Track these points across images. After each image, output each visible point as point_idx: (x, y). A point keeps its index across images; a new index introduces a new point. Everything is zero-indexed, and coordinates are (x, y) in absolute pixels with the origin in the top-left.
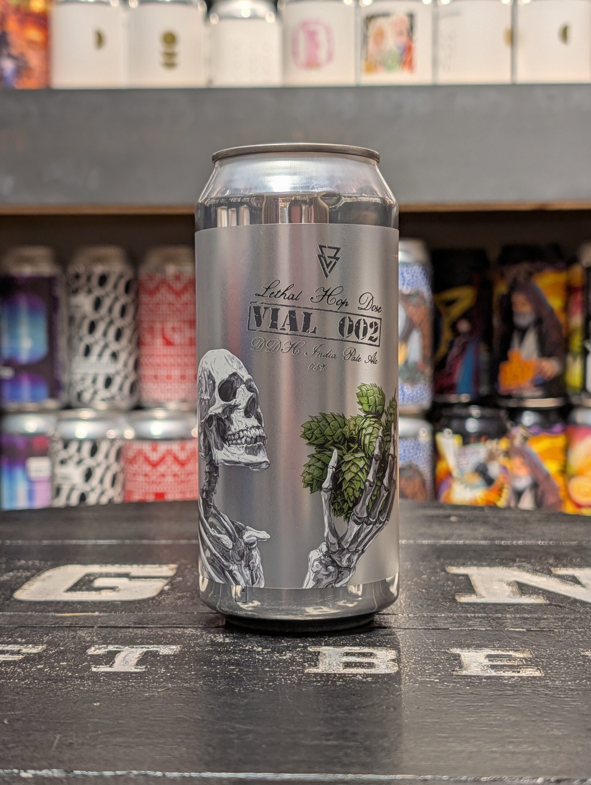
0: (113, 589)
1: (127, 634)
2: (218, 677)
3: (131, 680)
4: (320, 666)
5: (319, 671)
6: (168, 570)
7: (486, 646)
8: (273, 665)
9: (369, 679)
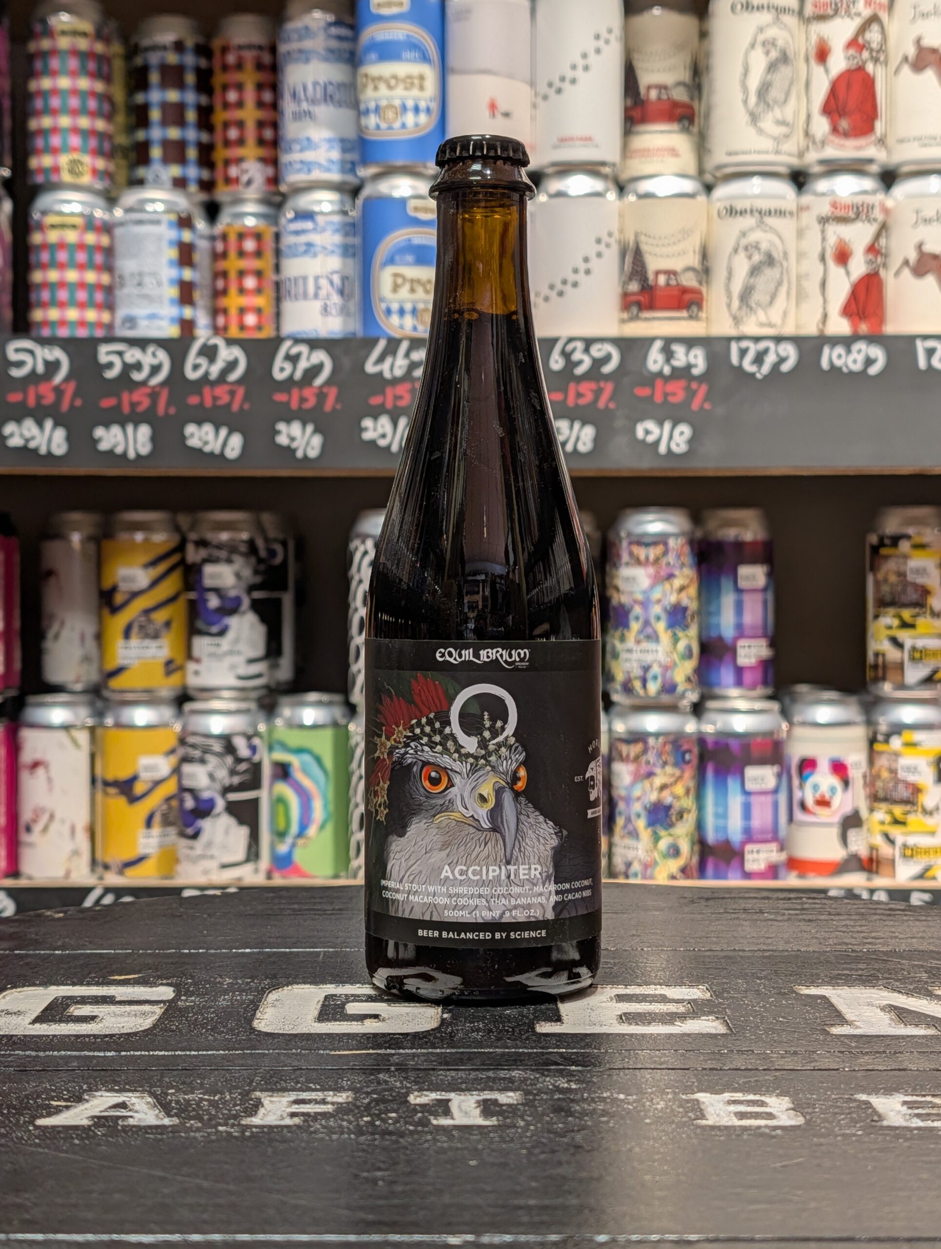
0: (376, 1016)
1: (442, 1077)
4: (708, 1115)
5: (710, 1122)
7: (897, 1091)
8: (651, 1116)
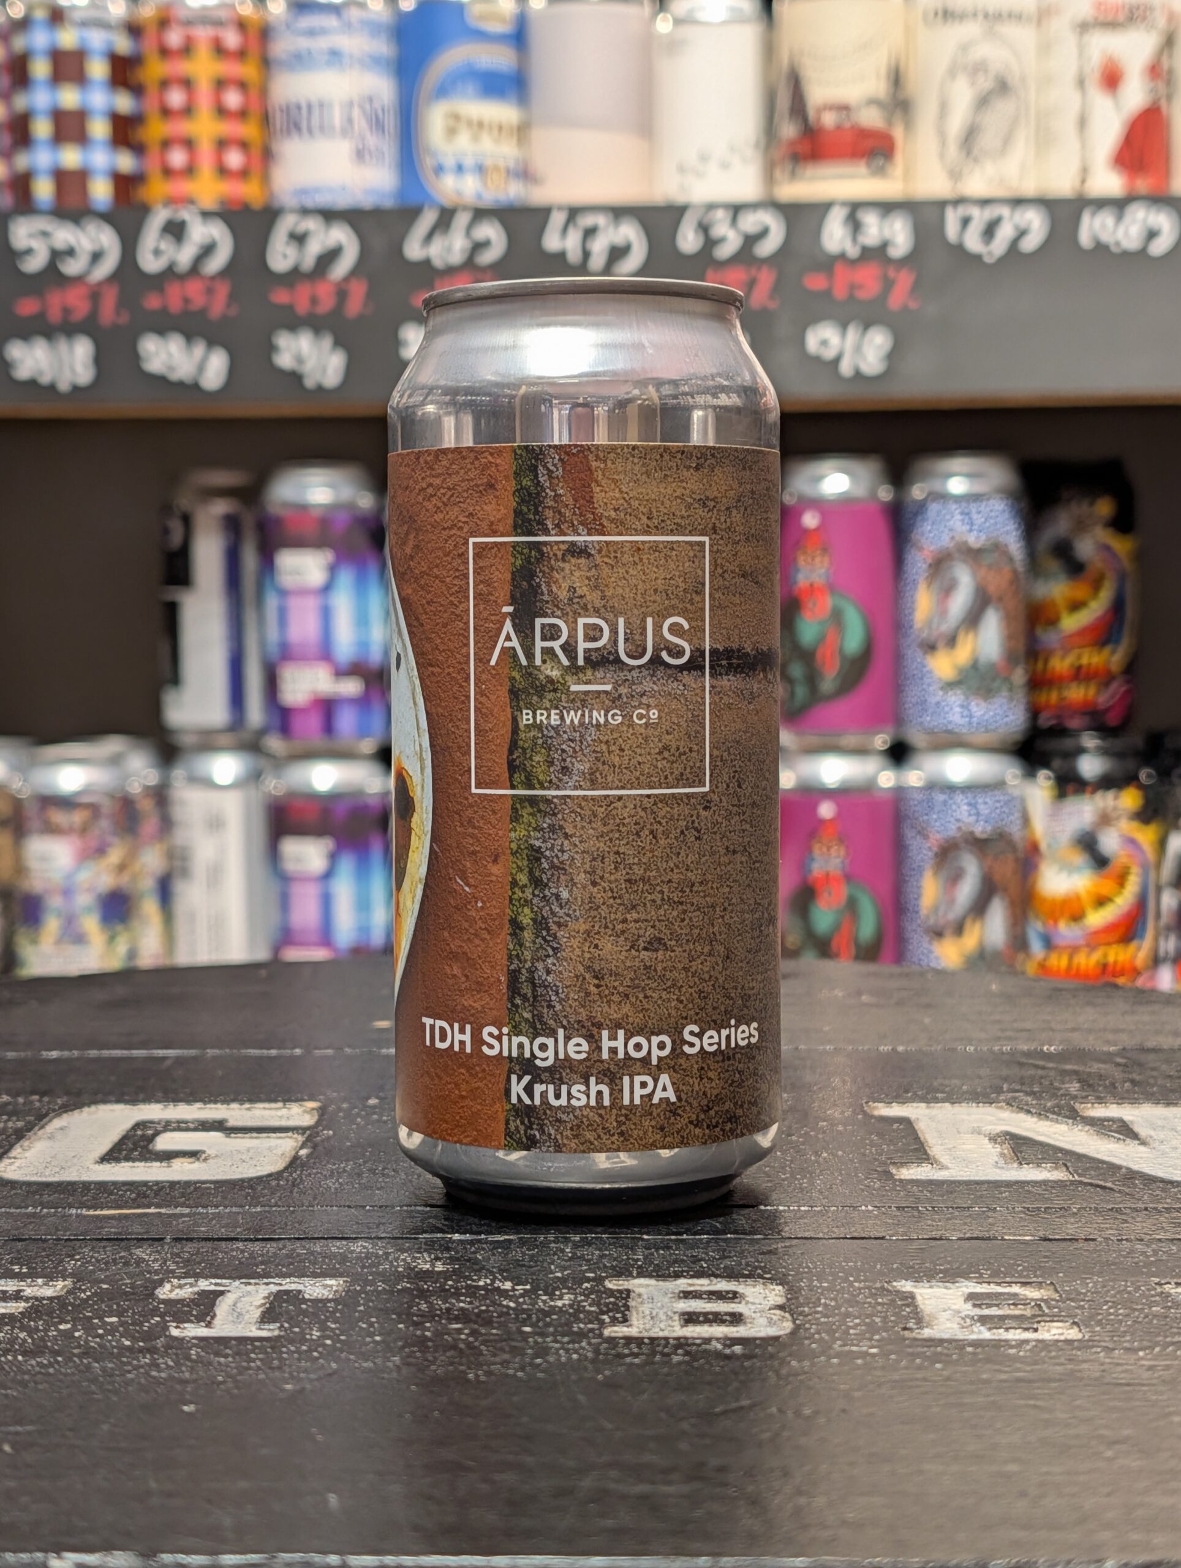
0: (194, 1155)
1: (234, 1253)
2: (428, 1347)
3: (253, 1356)
4: (634, 1318)
5: (633, 1331)
6: (300, 1114)
7: (965, 1275)
8: (538, 1320)
9: (738, 1349)
